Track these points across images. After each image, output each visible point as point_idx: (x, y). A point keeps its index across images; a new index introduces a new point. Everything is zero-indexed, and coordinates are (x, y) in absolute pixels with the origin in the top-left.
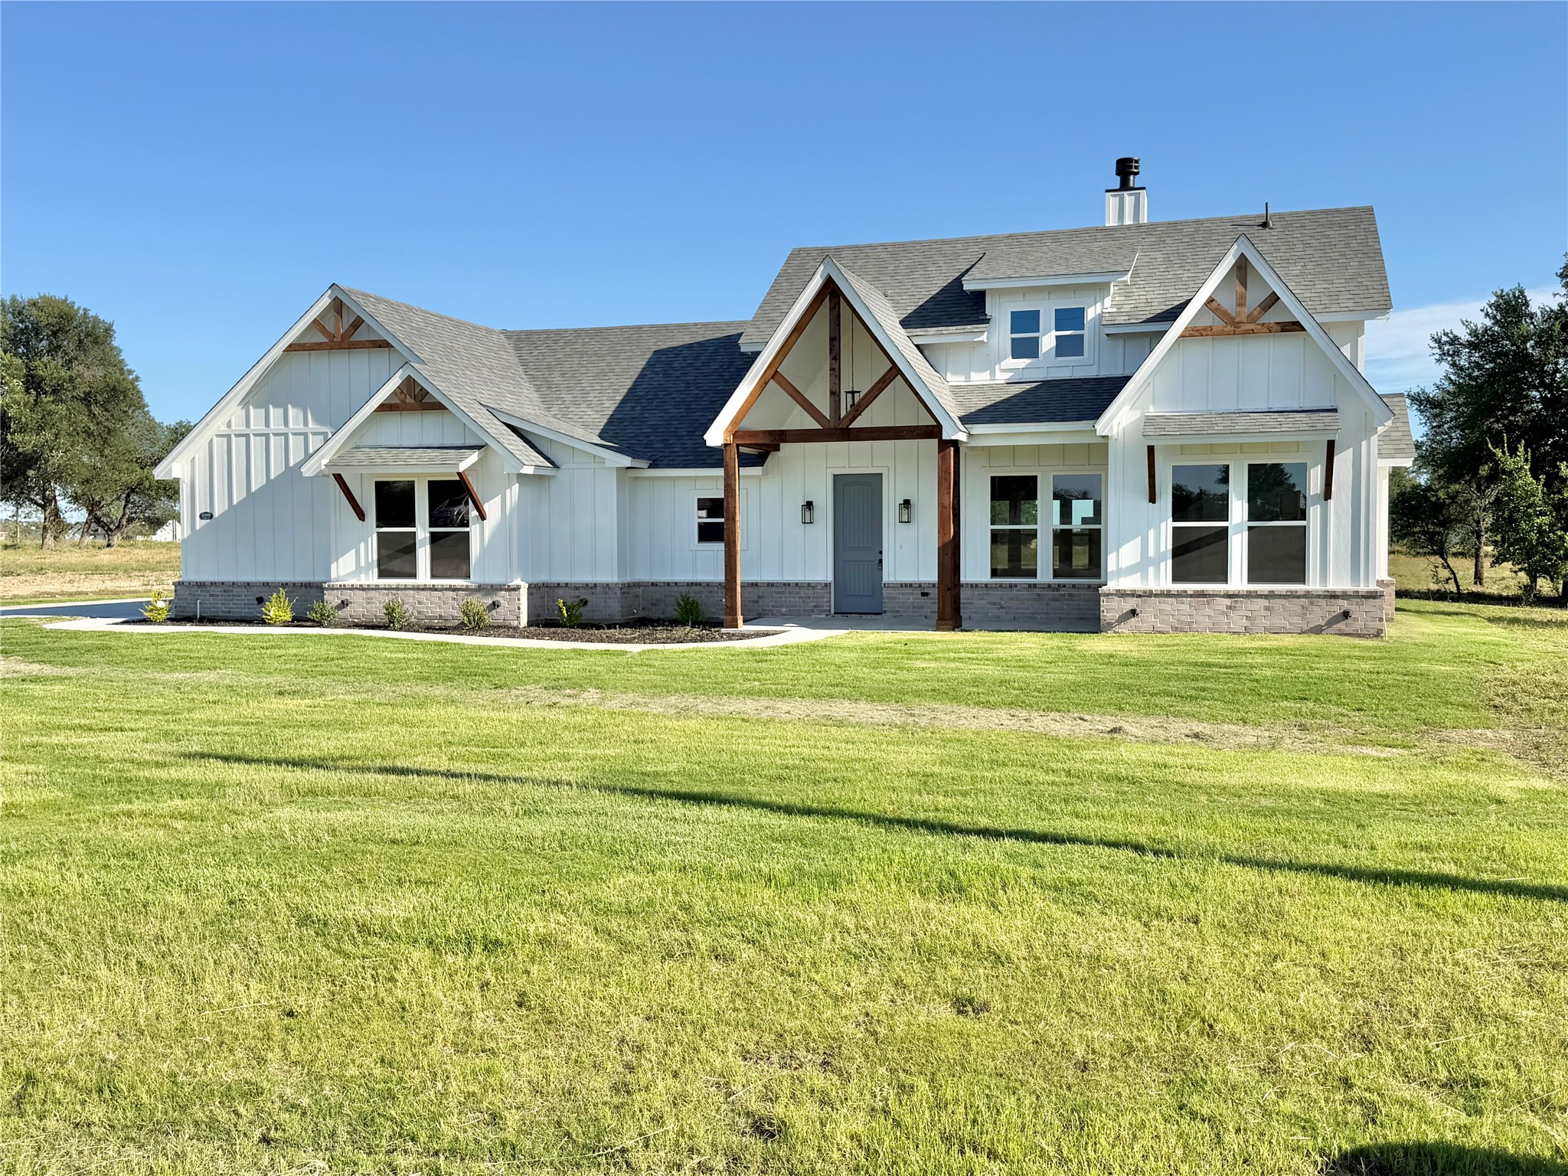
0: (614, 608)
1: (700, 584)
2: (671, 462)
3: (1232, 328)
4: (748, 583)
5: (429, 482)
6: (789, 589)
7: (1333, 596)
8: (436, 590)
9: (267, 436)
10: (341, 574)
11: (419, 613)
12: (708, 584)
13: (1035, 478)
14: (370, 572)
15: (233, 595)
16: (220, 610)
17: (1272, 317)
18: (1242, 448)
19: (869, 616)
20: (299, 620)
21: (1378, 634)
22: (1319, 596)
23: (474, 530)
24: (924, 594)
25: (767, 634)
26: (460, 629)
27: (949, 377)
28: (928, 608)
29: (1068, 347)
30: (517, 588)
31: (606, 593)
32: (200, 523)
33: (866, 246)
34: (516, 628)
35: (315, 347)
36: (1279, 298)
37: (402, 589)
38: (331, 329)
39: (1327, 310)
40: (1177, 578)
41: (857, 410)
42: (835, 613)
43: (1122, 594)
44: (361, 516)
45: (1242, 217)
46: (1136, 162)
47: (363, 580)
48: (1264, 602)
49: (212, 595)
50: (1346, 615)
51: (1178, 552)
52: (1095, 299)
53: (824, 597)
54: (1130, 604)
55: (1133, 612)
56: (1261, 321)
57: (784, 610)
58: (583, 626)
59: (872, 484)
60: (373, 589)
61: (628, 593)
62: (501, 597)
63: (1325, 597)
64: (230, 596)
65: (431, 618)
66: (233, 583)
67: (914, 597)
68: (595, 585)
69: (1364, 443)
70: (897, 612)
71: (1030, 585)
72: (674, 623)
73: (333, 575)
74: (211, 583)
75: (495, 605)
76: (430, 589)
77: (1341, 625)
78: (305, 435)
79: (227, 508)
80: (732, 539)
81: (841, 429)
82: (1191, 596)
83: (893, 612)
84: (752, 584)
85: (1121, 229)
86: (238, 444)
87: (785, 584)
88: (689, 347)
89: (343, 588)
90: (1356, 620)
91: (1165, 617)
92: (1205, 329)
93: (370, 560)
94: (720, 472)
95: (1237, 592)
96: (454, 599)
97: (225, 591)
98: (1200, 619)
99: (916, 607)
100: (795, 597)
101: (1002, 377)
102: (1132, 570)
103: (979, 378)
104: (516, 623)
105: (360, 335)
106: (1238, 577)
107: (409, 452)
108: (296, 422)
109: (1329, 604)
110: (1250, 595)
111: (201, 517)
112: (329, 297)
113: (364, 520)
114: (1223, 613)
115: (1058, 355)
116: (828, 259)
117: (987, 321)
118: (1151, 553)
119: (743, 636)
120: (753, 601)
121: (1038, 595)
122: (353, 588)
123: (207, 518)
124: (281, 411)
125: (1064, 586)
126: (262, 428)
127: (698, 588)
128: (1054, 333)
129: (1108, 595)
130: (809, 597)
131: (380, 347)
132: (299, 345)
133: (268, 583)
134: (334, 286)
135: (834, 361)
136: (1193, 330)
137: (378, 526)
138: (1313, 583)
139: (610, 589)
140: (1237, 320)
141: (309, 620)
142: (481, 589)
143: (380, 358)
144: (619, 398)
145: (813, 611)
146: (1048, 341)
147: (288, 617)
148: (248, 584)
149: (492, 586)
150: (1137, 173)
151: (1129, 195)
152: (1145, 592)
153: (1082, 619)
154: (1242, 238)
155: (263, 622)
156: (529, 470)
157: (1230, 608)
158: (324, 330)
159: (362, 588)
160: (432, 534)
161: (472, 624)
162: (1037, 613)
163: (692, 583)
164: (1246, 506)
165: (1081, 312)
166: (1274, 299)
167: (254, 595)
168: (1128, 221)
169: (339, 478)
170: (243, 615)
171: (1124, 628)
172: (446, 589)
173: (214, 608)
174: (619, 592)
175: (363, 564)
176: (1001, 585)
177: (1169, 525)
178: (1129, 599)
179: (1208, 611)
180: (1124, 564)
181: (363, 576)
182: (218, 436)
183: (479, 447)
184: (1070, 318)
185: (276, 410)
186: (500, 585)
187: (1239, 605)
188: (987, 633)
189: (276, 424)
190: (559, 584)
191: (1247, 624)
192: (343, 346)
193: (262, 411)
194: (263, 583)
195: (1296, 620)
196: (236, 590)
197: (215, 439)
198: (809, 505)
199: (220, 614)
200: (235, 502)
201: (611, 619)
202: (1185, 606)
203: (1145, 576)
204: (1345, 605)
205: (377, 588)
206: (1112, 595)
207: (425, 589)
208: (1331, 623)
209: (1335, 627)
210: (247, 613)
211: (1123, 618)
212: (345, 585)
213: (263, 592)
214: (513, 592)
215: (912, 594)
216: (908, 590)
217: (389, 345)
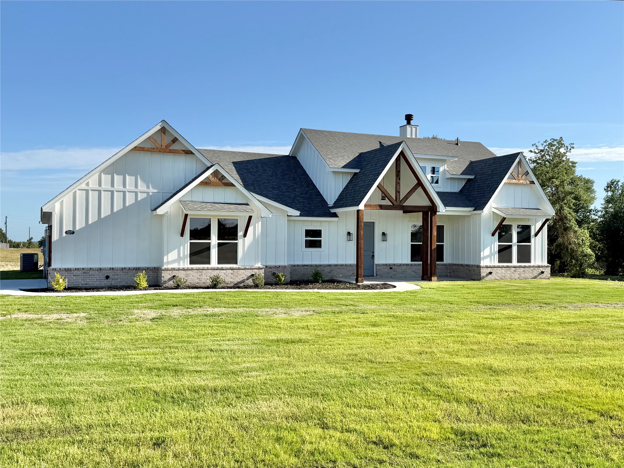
0: (288, 276)
3: (518, 181)
4: (327, 265)
5: (219, 219)
6: (343, 267)
7: (539, 267)
8: (222, 270)
9: (112, 192)
12: (311, 265)
14: (186, 262)
15: (89, 275)
18: (516, 220)
21: (549, 278)
22: (536, 267)
23: (240, 242)
24: (391, 268)
28: (392, 273)
30: (262, 268)
31: (284, 270)
32: (65, 236)
35: (150, 150)
36: (529, 173)
37: (205, 270)
38: (159, 142)
40: (499, 262)
41: (406, 199)
43: (487, 267)
44: (182, 234)
46: (413, 116)
47: (182, 266)
48: (523, 269)
49: (75, 275)
50: (542, 272)
51: (499, 252)
52: (442, 165)
55: (490, 273)
56: (525, 180)
59: (370, 226)
60: (189, 270)
62: (255, 272)
63: (537, 267)
64: (87, 275)
66: (91, 269)
67: (387, 269)
68: (279, 266)
70: (381, 275)
73: (165, 263)
74: (74, 269)
76: (220, 269)
77: (541, 276)
78: (136, 193)
79: (84, 226)
81: (398, 205)
82: (505, 267)
83: (380, 275)
86: (93, 196)
87: (341, 265)
89: (172, 270)
90: (545, 274)
91: (498, 275)
92: (510, 181)
93: (186, 256)
95: (515, 266)
96: (232, 274)
97: (83, 273)
98: (507, 275)
99: (388, 273)
100: (345, 270)
104: (261, 282)
105: (176, 147)
106: (515, 261)
108: (131, 186)
110: (518, 267)
111: (66, 232)
112: (160, 126)
113: (183, 237)
114: (513, 273)
118: (492, 252)
120: (329, 272)
122: (179, 269)
123: (71, 233)
124: (121, 177)
126: (109, 188)
128: (430, 175)
130: (350, 270)
131: (187, 153)
132: (140, 148)
133: (113, 268)
134: (163, 121)
135: (399, 180)
136: (507, 181)
137: (190, 240)
138: (532, 263)
139: (285, 268)
140: (519, 179)
145: (351, 276)
147: (146, 285)
148: (100, 269)
149: (251, 267)
150: (412, 120)
152: (493, 266)
157: (514, 271)
158: (156, 142)
159: (184, 269)
160: (219, 244)
163: (305, 265)
164: (517, 238)
165: (438, 169)
167: (103, 275)
168: (414, 137)
170: (96, 285)
171: (488, 279)
172: (228, 269)
173: (76, 282)
174: (289, 270)
175: (182, 257)
177: (497, 244)
178: (488, 269)
179: (509, 272)
181: (183, 264)
182: (79, 190)
186: (255, 267)
189: (118, 185)
191: (519, 276)
192: (166, 151)
194: (110, 268)
195: (530, 274)
196: (91, 272)
197: (78, 192)
198: (349, 234)
199: (80, 285)
200: (90, 223)
202: (503, 270)
203: (491, 261)
204: (542, 269)
206: (483, 267)
207: (216, 269)
208: (539, 275)
209: (540, 276)
210: (98, 284)
211: (487, 275)
212: (174, 268)
213: (109, 273)
214: (260, 270)
215: (387, 268)
216: (386, 267)
217: (192, 153)
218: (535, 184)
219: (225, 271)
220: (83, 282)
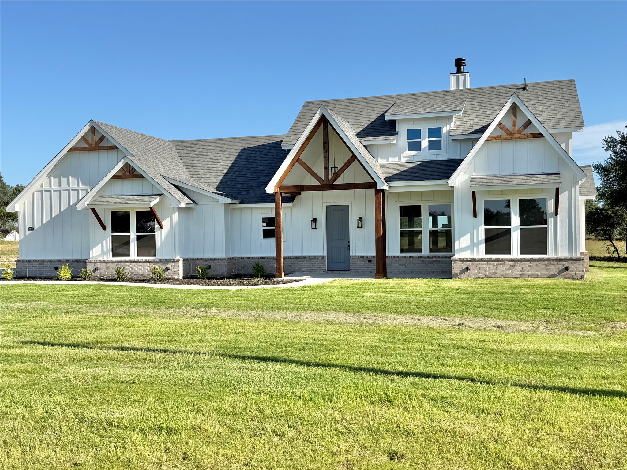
0: (224, 269)
1: (264, 258)
2: (250, 201)
3: (510, 136)
4: (287, 257)
5: (136, 212)
6: (306, 260)
7: (560, 260)
8: (140, 262)
9: (60, 191)
10: (95, 255)
11: (132, 273)
12: (268, 258)
13: (420, 206)
14: (109, 254)
15: (44, 266)
16: (37, 273)
17: (528, 131)
18: (516, 192)
19: (343, 272)
20: (74, 278)
21: (582, 278)
22: (553, 260)
23: (157, 234)
24: (369, 261)
25: (295, 281)
26: (151, 280)
27: (379, 160)
28: (371, 267)
29: (434, 145)
30: (178, 261)
31: (220, 262)
32: (28, 232)
33: (340, 100)
34: (177, 280)
35: (83, 149)
36: (531, 122)
37: (123, 262)
38: (90, 141)
39: (554, 127)
40: (487, 252)
41: (337, 176)
42: (328, 271)
43: (462, 260)
44: (104, 228)
45: (514, 85)
46: (464, 60)
47: (105, 258)
48: (528, 263)
49: (34, 266)
50: (567, 269)
51: (487, 240)
52: (446, 123)
53: (322, 263)
54: (466, 265)
55: (467, 269)
56: (523, 133)
57: (304, 269)
58: (209, 278)
59: (344, 210)
60: (109, 262)
61: (230, 262)
62: (170, 265)
63: (557, 260)
64: (42, 266)
65: (137, 276)
66: (44, 260)
67: (364, 263)
68: (215, 259)
69: (573, 189)
70: (357, 270)
71: (419, 256)
72: (252, 276)
73: (91, 256)
74: (33, 261)
75: (167, 269)
76: (137, 262)
77: (564, 274)
78: (78, 190)
79: (40, 225)
80: (279, 236)
81: (329, 184)
82: (494, 261)
83: (355, 269)
84: (289, 257)
85: (457, 91)
86: (46, 195)
87: (304, 257)
88: (258, 147)
89: (95, 262)
90: (571, 271)
91: (483, 271)
92: (498, 137)
93: (108, 249)
94: (273, 205)
95: (515, 259)
96: (148, 266)
97: (40, 264)
98: (498, 271)
99: (366, 267)
100: (308, 263)
101: (404, 160)
102: (465, 249)
103: (393, 160)
104: (177, 277)
105: (104, 144)
106: (516, 252)
107: (127, 198)
108: (73, 184)
109: (558, 264)
110: (521, 260)
111: (29, 229)
112: (89, 126)
113: (105, 230)
114: (509, 269)
115: (429, 149)
116: (322, 106)
117: (397, 134)
118: (475, 241)
119: (284, 282)
120: (289, 266)
121: (423, 261)
122: (100, 262)
123: (31, 230)
124: (66, 179)
125: (435, 257)
126: (57, 188)
127: (263, 260)
128: (428, 139)
129: (455, 261)
130: (315, 263)
131: (113, 149)
132: (75, 148)
133: (60, 260)
134: (91, 121)
135: (326, 153)
136: (492, 137)
137: (112, 233)
138: (551, 254)
139: (222, 261)
140: (513, 132)
141: (79, 277)
142: (161, 261)
143: (113, 154)
144: (225, 171)
145: (317, 270)
146: (425, 143)
147: (69, 276)
148: (51, 260)
149: (166, 260)
150: (465, 65)
151: (461, 75)
152: (472, 259)
153: (443, 272)
154: (514, 95)
155: (58, 279)
156: (183, 205)
157: (512, 266)
158: (86, 142)
159: (104, 262)
160: (138, 236)
161: (157, 278)
162: (422, 270)
163: (260, 257)
164: (519, 218)
165: (440, 130)
166: (529, 123)
167: (53, 266)
168: (461, 87)
169: (93, 210)
170: (48, 275)
171: (463, 276)
172: (144, 262)
173: (34, 272)
174: (226, 262)
175: (105, 250)
176: (405, 257)
177: (483, 228)
178: (465, 262)
179: (502, 268)
180: (462, 246)
181: (105, 256)
182: (36, 191)
183: (160, 195)
184: (435, 132)
185: (64, 179)
186: (170, 260)
187: (517, 265)
188: (399, 279)
189: (64, 186)
190: (197, 259)
191: (521, 273)
192: (95, 149)
193: (57, 180)
194: (58, 260)
195: (544, 271)
196: (45, 264)
197: (35, 193)
198: (315, 220)
199: (37, 275)
200: (44, 222)
201: (222, 275)
202: (491, 266)
203: (472, 252)
204: (566, 264)
205: (111, 262)
206: (457, 260)
207: (134, 262)
208: (560, 272)
209: (562, 274)
210: (50, 274)
211: (463, 272)
212: (96, 261)
213: (58, 264)
214: (176, 263)
215: (364, 261)
216: (362, 259)
217: (117, 148)
218: (543, 137)
219: (141, 264)
220: (40, 272)
